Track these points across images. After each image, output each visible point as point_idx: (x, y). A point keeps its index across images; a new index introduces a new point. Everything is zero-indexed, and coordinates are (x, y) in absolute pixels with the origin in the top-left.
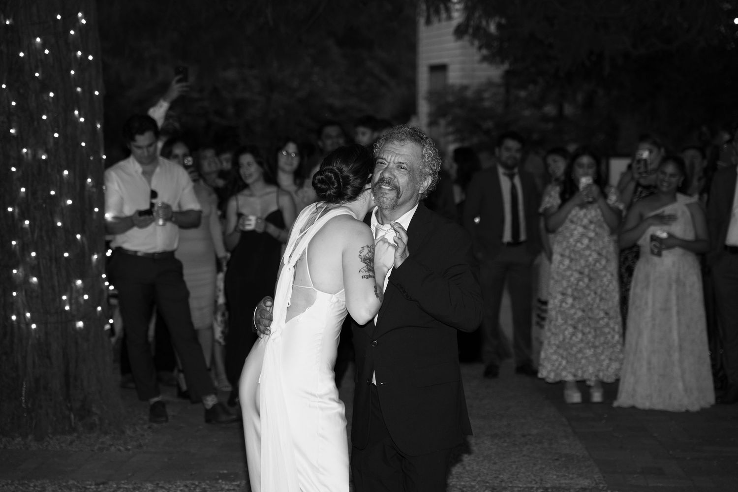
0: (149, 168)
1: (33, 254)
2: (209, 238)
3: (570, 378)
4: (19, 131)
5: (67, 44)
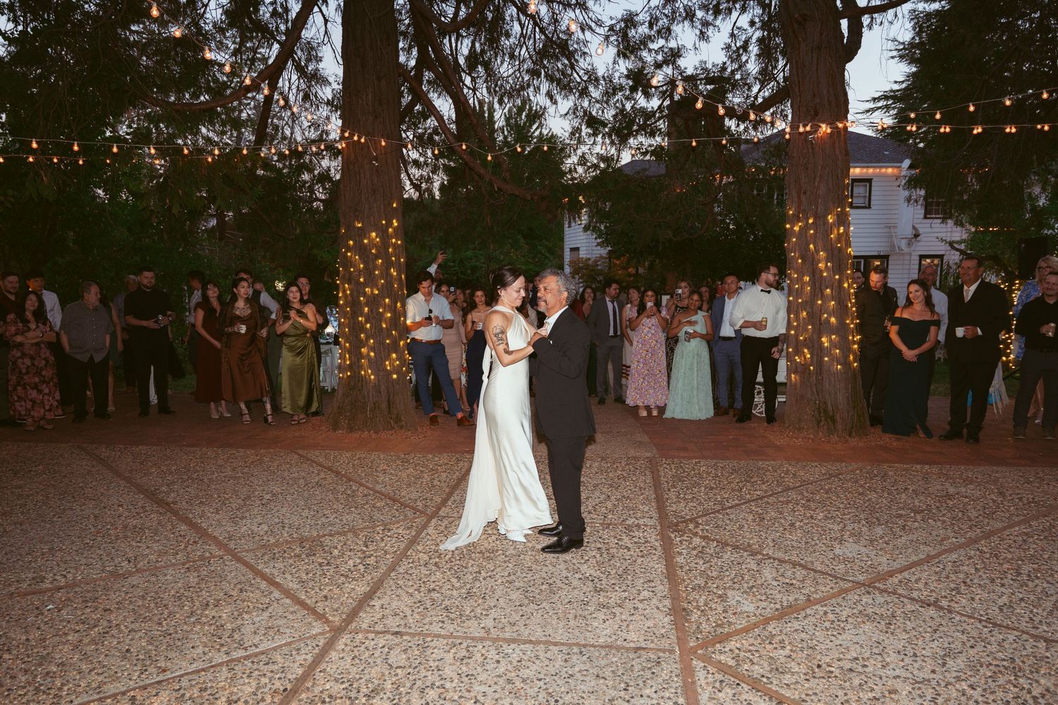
0: (428, 298)
1: (372, 341)
2: (459, 333)
3: (641, 404)
4: (365, 280)
5: (388, 236)
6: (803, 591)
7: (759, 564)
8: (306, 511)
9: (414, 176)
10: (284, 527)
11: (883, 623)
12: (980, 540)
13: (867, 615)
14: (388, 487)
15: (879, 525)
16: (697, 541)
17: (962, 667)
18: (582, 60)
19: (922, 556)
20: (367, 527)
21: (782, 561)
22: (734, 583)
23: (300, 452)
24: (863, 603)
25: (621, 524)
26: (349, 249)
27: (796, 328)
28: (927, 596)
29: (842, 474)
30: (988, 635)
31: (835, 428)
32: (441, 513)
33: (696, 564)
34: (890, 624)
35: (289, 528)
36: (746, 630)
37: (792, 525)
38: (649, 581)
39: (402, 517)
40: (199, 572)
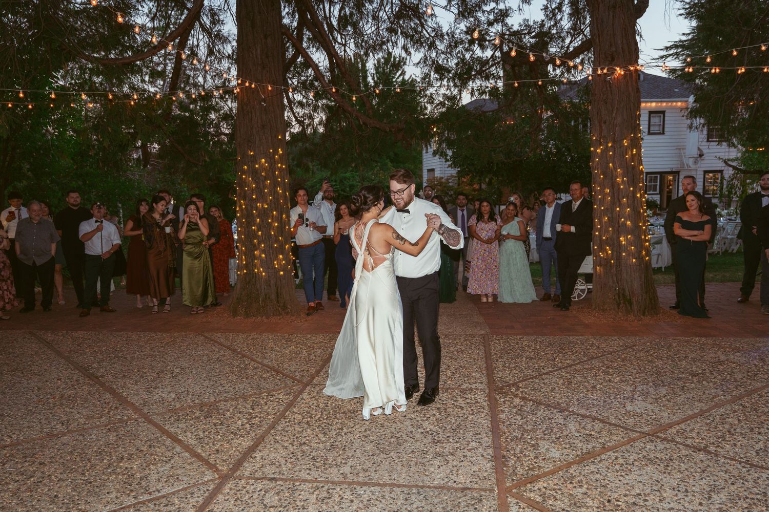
1: (263, 245)
5: (275, 161)
6: (600, 441)
7: (565, 419)
8: (207, 381)
9: (298, 114)
10: (188, 395)
11: (662, 465)
12: (744, 397)
13: (649, 459)
14: (274, 362)
15: (663, 386)
16: (517, 401)
17: (724, 500)
18: (430, 20)
19: (696, 411)
20: (255, 394)
21: (584, 417)
22: (545, 435)
23: (206, 334)
24: (647, 449)
25: (457, 388)
26: (244, 172)
27: (600, 230)
28: (699, 443)
29: (634, 346)
30: (746, 474)
31: (631, 309)
32: (315, 382)
33: (516, 419)
34: (668, 466)
35: (193, 395)
36: (552, 473)
37: (594, 387)
38: (477, 434)
39: (283, 385)
40: (118, 432)
